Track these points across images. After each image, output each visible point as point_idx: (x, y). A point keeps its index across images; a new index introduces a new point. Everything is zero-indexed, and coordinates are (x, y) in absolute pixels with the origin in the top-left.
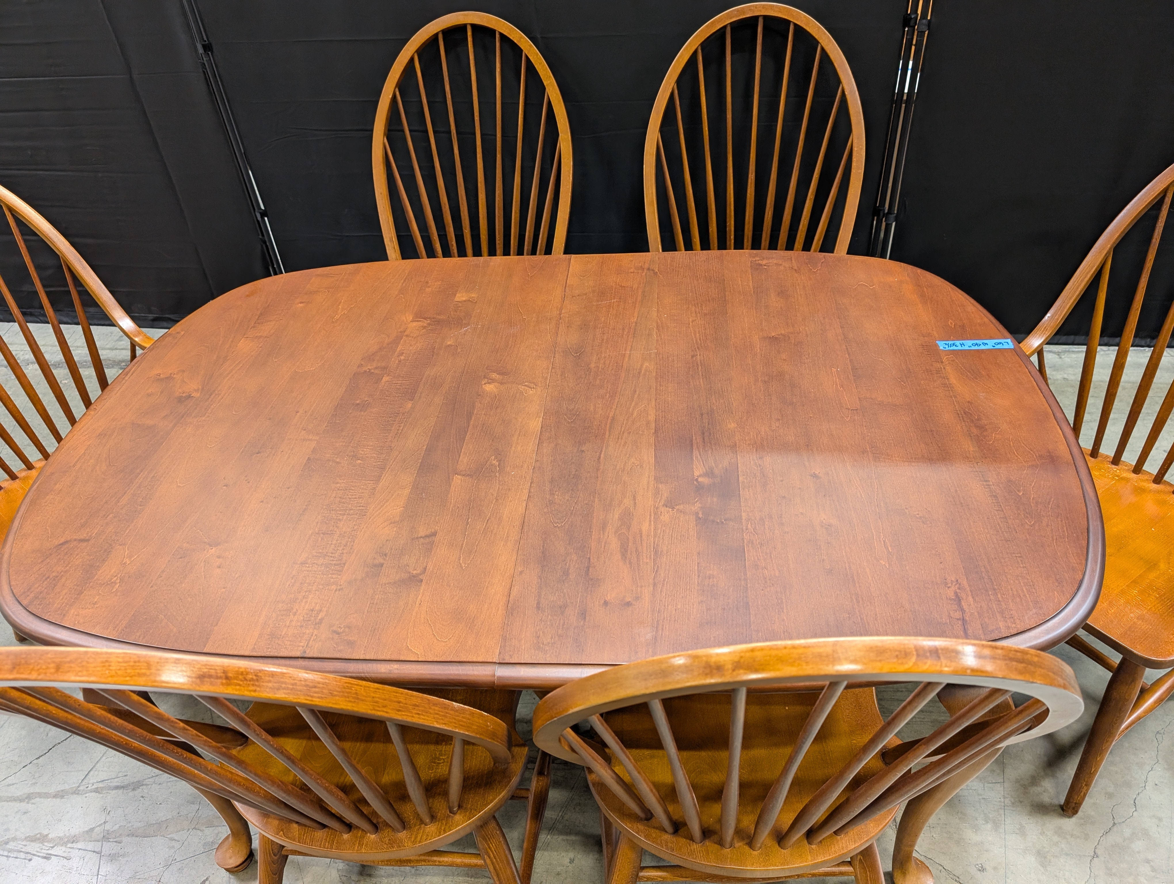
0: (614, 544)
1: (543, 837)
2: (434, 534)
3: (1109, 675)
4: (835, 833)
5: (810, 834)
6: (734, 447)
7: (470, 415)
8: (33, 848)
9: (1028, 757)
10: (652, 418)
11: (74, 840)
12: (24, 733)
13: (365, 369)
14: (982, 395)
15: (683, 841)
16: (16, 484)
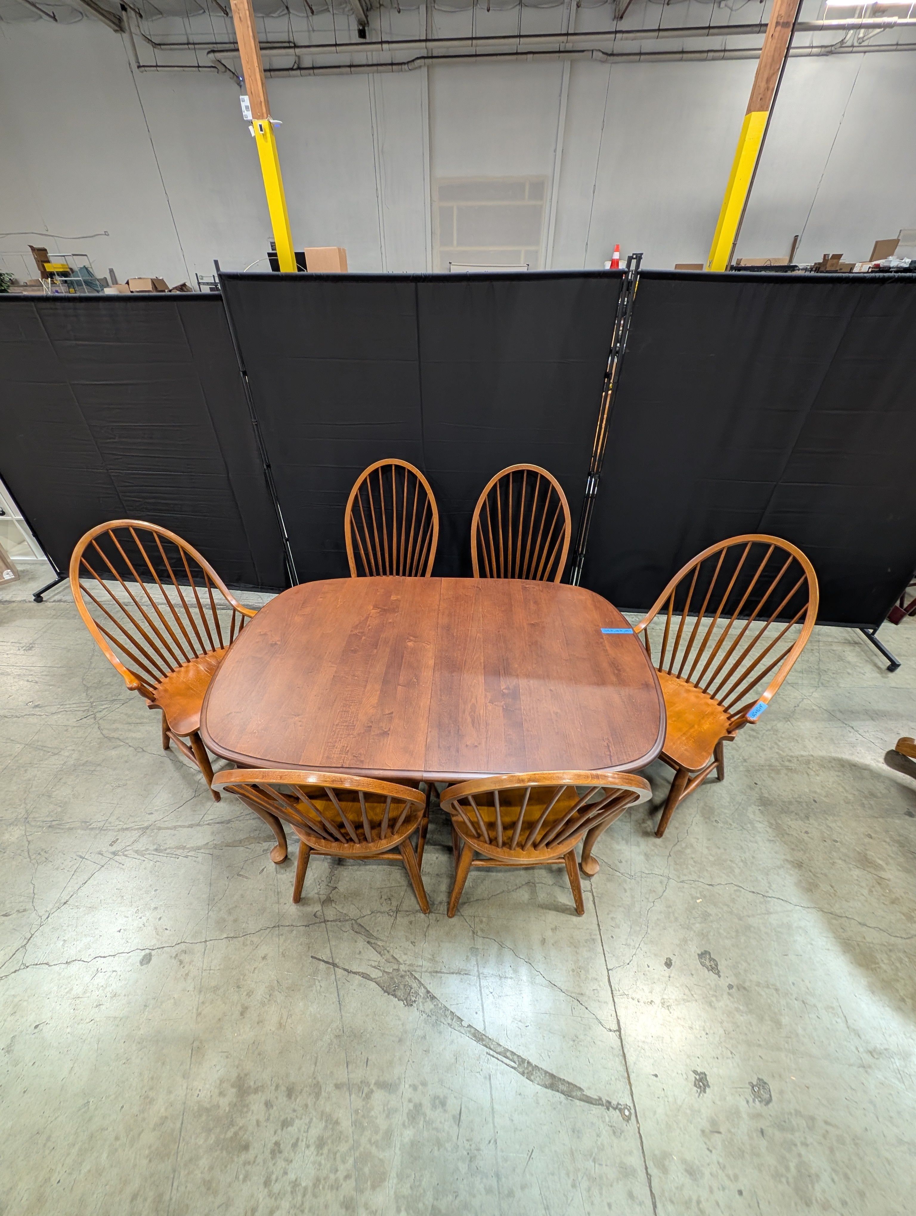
0: (469, 720)
1: (426, 847)
2: (392, 713)
3: (675, 772)
4: (558, 844)
5: (548, 845)
6: (517, 676)
7: (402, 657)
8: (179, 852)
9: (641, 810)
10: (482, 661)
11: (199, 848)
12: (170, 795)
13: (354, 633)
14: (619, 655)
15: (493, 847)
16: (175, 674)
